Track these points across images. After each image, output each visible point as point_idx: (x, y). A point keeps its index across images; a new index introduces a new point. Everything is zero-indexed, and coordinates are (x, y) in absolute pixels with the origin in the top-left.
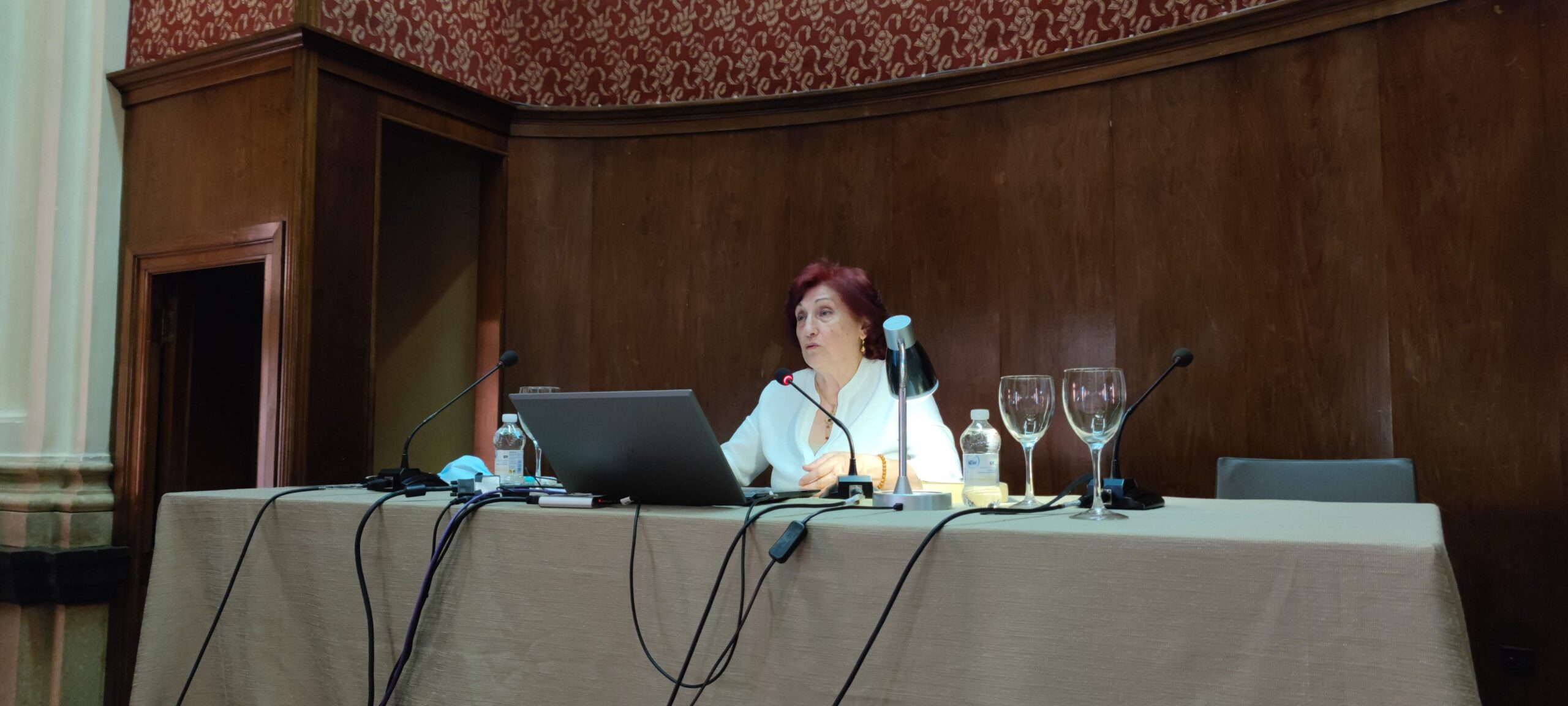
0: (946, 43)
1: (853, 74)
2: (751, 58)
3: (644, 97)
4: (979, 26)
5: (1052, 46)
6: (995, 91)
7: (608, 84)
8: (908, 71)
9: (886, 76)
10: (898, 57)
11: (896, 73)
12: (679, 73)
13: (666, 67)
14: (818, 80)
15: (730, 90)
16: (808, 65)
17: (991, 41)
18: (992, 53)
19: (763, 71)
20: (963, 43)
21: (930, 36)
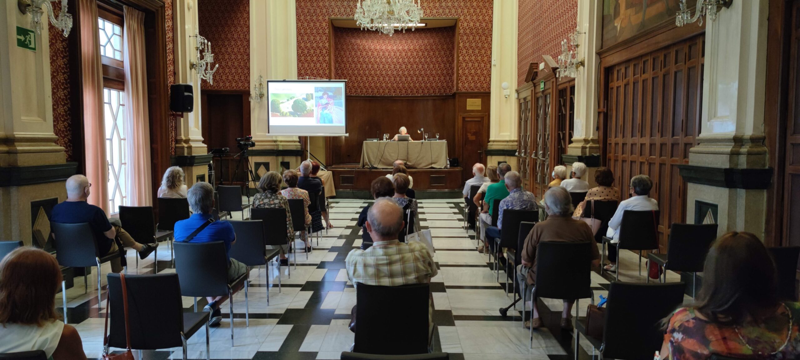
0: (389, 92)
1: (377, 94)
2: (365, 90)
5: (401, 95)
6: (395, 98)
9: (381, 95)
10: (383, 92)
11: (383, 94)
12: (355, 91)
13: (353, 90)
14: (373, 94)
17: (394, 92)
18: (394, 94)
19: (366, 92)
20: (391, 92)
21: (387, 91)
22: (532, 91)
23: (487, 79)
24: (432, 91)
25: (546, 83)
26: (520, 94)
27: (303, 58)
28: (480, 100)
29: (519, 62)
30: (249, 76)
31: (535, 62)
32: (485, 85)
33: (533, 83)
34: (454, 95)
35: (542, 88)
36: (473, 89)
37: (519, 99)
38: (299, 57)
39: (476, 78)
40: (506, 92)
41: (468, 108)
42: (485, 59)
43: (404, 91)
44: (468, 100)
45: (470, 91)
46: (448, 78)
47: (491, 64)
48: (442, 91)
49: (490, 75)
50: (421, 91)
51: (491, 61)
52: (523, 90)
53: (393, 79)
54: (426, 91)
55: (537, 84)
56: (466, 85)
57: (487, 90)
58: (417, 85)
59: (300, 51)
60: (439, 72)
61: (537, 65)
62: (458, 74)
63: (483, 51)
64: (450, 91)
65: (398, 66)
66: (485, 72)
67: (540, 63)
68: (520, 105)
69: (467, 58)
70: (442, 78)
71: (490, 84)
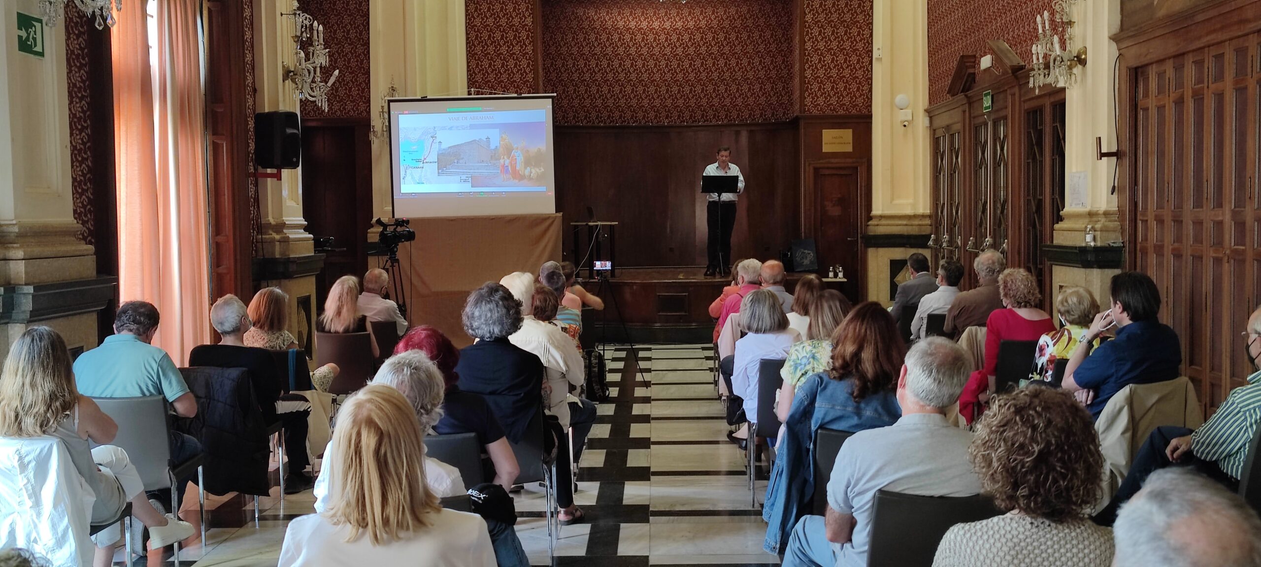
0: (656, 117)
1: (632, 121)
2: (605, 114)
3: (576, 122)
4: (664, 114)
5: (681, 122)
7: (567, 118)
8: (646, 122)
9: (640, 123)
10: (643, 118)
11: (643, 123)
12: (586, 116)
13: (582, 115)
14: (623, 122)
15: (599, 122)
16: (620, 117)
19: (608, 118)
20: (660, 117)
21: (652, 115)
22: (964, 112)
23: (865, 88)
24: (746, 114)
25: (995, 96)
26: (934, 118)
27: (478, 49)
28: (851, 130)
29: (933, 52)
30: (369, 89)
31: (970, 53)
32: (860, 101)
33: (966, 96)
34: (795, 123)
35: (986, 108)
36: (834, 109)
37: (933, 130)
38: (470, 48)
39: (841, 86)
40: (906, 115)
41: (826, 149)
42: (860, 46)
43: (687, 114)
44: (825, 132)
45: (828, 112)
46: (780, 86)
47: (872, 57)
48: (769, 114)
49: (869, 80)
50: (722, 114)
51: (871, 51)
52: (944, 110)
53: (664, 88)
54: (734, 114)
55: (974, 99)
56: (821, 101)
57: (865, 111)
58: (716, 101)
59: (473, 35)
60: (762, 74)
61: (975, 60)
62: (803, 77)
63: (855, 31)
64: (784, 113)
65: (675, 64)
66: (860, 73)
67: (982, 56)
68: (935, 142)
69: (821, 45)
70: (768, 87)
71: (870, 99)
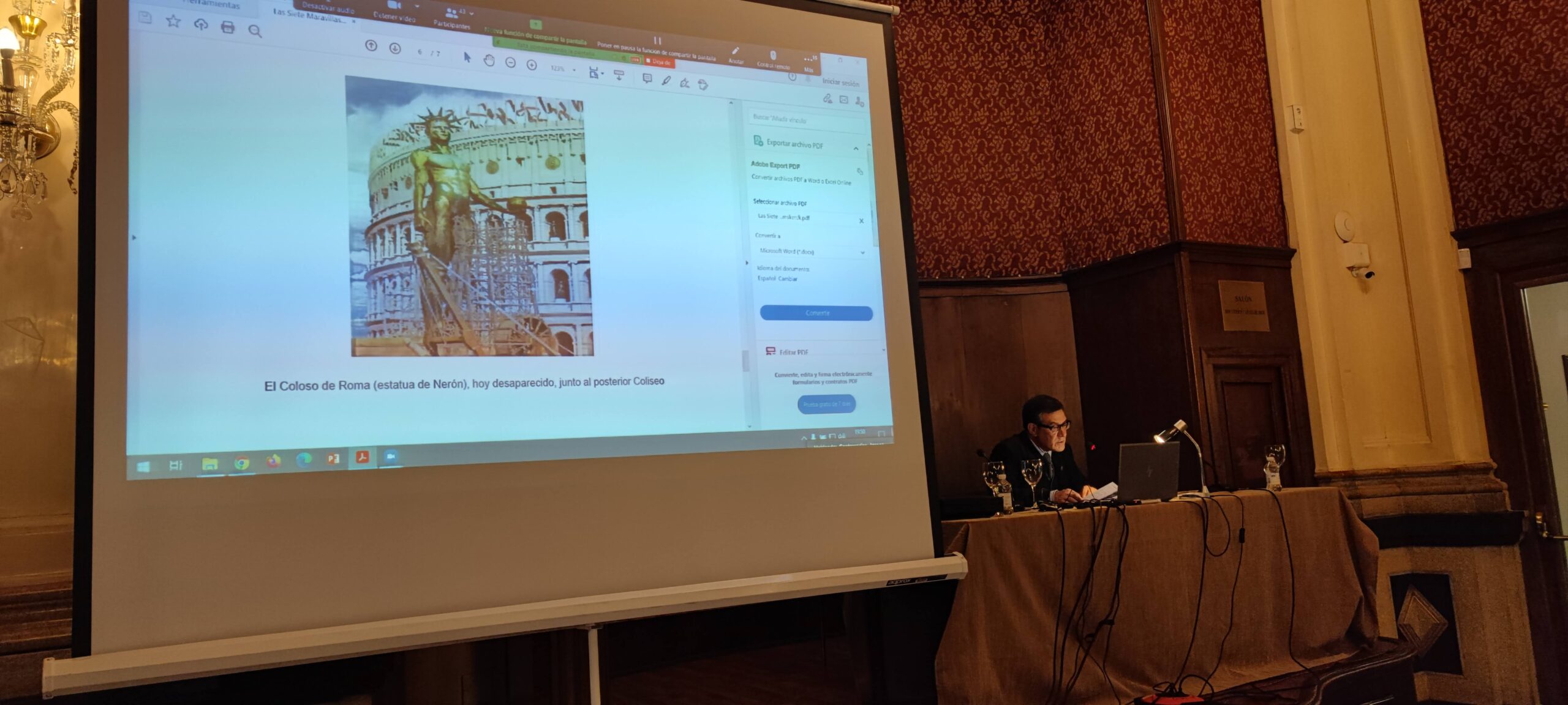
23: (1271, 194)
28: (1263, 284)
32: (1268, 219)
36: (1232, 235)
41: (1229, 323)
42: (1253, 103)
44: (1223, 287)
45: (1223, 240)
47: (1273, 130)
49: (1277, 178)
51: (1272, 117)
56: (1208, 213)
57: (1278, 243)
63: (1243, 71)
66: (1260, 162)
70: (1002, 200)
71: (1283, 216)
